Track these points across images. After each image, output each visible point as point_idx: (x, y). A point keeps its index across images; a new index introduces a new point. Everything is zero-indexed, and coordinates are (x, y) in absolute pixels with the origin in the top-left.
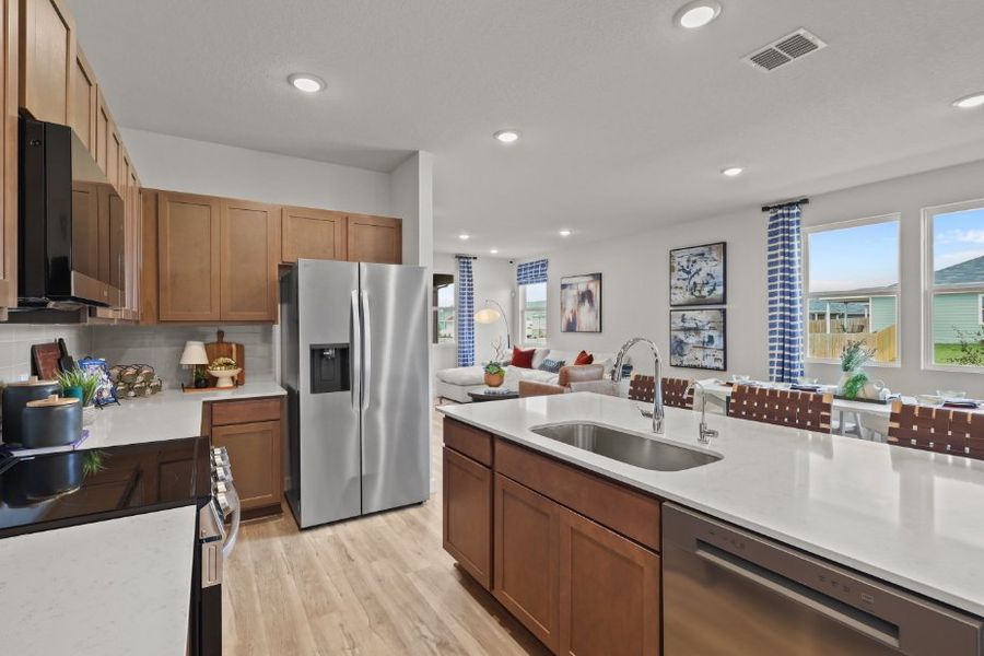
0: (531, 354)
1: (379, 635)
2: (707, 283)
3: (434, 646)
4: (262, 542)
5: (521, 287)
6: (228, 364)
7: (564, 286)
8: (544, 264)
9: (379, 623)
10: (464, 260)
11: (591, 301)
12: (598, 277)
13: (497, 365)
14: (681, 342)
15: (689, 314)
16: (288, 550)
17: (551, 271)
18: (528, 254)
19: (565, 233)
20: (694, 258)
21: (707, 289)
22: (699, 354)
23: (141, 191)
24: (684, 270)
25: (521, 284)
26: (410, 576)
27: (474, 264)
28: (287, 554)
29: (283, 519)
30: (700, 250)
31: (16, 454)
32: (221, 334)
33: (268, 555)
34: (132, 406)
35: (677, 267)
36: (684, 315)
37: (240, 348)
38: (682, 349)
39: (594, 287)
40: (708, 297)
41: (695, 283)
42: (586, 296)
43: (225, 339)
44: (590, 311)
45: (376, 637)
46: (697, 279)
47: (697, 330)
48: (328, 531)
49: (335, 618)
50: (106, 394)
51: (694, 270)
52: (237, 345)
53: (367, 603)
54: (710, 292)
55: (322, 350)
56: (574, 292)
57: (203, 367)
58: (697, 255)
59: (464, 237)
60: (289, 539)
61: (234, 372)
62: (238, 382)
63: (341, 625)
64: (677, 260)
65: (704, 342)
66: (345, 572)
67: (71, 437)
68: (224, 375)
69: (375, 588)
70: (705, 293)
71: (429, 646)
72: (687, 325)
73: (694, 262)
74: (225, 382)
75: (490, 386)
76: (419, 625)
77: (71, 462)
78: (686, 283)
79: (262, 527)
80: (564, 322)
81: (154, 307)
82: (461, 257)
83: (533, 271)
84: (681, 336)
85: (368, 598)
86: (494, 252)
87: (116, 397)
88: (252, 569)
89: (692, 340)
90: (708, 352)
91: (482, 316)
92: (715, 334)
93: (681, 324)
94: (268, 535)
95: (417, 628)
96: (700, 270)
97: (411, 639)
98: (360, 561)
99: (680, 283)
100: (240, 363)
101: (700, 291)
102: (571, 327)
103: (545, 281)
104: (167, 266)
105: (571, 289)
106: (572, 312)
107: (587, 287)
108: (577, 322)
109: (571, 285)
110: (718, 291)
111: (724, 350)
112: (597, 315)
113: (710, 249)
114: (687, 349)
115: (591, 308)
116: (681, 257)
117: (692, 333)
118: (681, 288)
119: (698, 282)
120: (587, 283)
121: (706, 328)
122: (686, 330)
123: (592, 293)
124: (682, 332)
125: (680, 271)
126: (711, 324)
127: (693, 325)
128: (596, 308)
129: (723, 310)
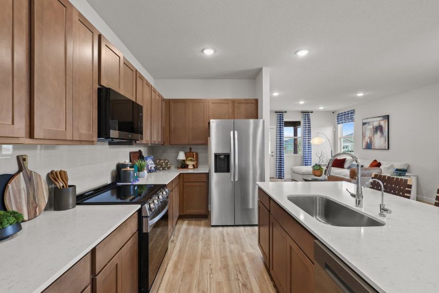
0: (344, 161)
1: (222, 272)
3: (241, 284)
4: (197, 227)
5: (339, 125)
6: (191, 160)
7: (364, 124)
8: (353, 112)
9: (224, 268)
10: (306, 114)
11: (382, 131)
12: (387, 117)
13: (319, 166)
16: (204, 232)
17: (356, 116)
18: (342, 107)
19: (360, 95)
23: (163, 100)
25: (339, 123)
26: (244, 254)
27: (311, 115)
28: (203, 233)
29: (206, 221)
31: (118, 184)
32: (190, 149)
33: (197, 232)
34: (161, 173)
37: (197, 154)
39: (384, 124)
42: (379, 129)
43: (192, 151)
44: (381, 137)
45: (220, 273)
48: (220, 229)
49: (209, 261)
50: (153, 168)
52: (196, 153)
53: (223, 259)
55: (220, 156)
56: (371, 127)
57: (184, 161)
59: (302, 103)
60: (206, 228)
61: (194, 163)
62: (195, 167)
63: (210, 265)
66: (220, 245)
67: (132, 181)
68: (190, 164)
69: (228, 254)
71: (239, 283)
74: (191, 167)
75: (316, 176)
76: (238, 274)
77: (132, 187)
79: (199, 222)
80: (364, 144)
81: (169, 139)
82: (304, 112)
83: (346, 116)
85: (224, 257)
86: (321, 108)
87: (156, 169)
88: (190, 236)
91: (315, 141)
94: (200, 225)
95: (238, 275)
97: (233, 278)
98: (227, 243)
100: (197, 160)
102: (369, 146)
103: (353, 121)
104: (173, 125)
105: (368, 125)
106: (369, 138)
107: (379, 123)
108: (373, 143)
109: (369, 123)
112: (385, 139)
115: (382, 135)
120: (379, 121)
123: (383, 127)
128: (385, 135)
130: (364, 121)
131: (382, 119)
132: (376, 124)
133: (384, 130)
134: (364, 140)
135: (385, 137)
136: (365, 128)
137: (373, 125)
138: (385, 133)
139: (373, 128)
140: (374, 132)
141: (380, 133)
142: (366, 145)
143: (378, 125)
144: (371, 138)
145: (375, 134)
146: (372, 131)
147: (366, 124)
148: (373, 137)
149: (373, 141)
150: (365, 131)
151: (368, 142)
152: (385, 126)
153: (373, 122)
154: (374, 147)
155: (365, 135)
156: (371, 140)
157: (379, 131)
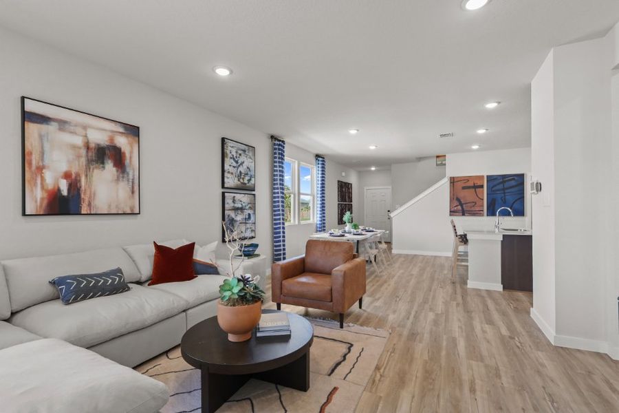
2: (247, 174)
7: (36, 119)
11: (119, 166)
14: (233, 219)
15: (238, 197)
20: (240, 152)
21: (247, 178)
22: (243, 228)
24: (234, 159)
30: (243, 147)
35: (228, 152)
36: (234, 197)
38: (233, 226)
40: (247, 184)
41: (240, 172)
42: (110, 154)
46: (241, 169)
47: (242, 209)
51: (240, 161)
54: (249, 180)
58: (242, 150)
64: (230, 148)
65: (246, 219)
70: (246, 181)
72: (236, 205)
73: (240, 155)
78: (235, 170)
80: (38, 195)
84: (232, 214)
89: (239, 218)
90: (248, 226)
92: (251, 212)
93: (232, 205)
96: (243, 162)
99: (231, 169)
101: (243, 179)
105: (60, 129)
106: (67, 176)
107: (112, 140)
108: (85, 197)
109: (62, 124)
110: (252, 182)
111: (255, 223)
112: (133, 187)
113: (249, 149)
114: (236, 225)
115: (121, 175)
116: (232, 147)
117: (240, 212)
118: (232, 173)
119: (243, 171)
120: (110, 134)
121: (247, 208)
122: (236, 209)
123: (124, 153)
124: (233, 211)
125: (231, 158)
126: (249, 205)
127: (240, 206)
128: (131, 177)
129: (254, 195)
130: (31, 106)
131: (121, 130)
132: (99, 137)
133: (127, 162)
134: (39, 181)
135: (133, 183)
136: (41, 137)
137: (86, 136)
138: (132, 172)
139: (84, 146)
140: (92, 161)
141: (114, 169)
142: (45, 202)
143: (108, 143)
144: (73, 176)
145: (96, 168)
146: (79, 157)
147: (48, 124)
148: (86, 176)
149: (85, 190)
150: (42, 147)
151: (59, 190)
152: (131, 152)
153: (85, 128)
154: (90, 210)
155: (41, 164)
156: (74, 186)
157: (110, 161)
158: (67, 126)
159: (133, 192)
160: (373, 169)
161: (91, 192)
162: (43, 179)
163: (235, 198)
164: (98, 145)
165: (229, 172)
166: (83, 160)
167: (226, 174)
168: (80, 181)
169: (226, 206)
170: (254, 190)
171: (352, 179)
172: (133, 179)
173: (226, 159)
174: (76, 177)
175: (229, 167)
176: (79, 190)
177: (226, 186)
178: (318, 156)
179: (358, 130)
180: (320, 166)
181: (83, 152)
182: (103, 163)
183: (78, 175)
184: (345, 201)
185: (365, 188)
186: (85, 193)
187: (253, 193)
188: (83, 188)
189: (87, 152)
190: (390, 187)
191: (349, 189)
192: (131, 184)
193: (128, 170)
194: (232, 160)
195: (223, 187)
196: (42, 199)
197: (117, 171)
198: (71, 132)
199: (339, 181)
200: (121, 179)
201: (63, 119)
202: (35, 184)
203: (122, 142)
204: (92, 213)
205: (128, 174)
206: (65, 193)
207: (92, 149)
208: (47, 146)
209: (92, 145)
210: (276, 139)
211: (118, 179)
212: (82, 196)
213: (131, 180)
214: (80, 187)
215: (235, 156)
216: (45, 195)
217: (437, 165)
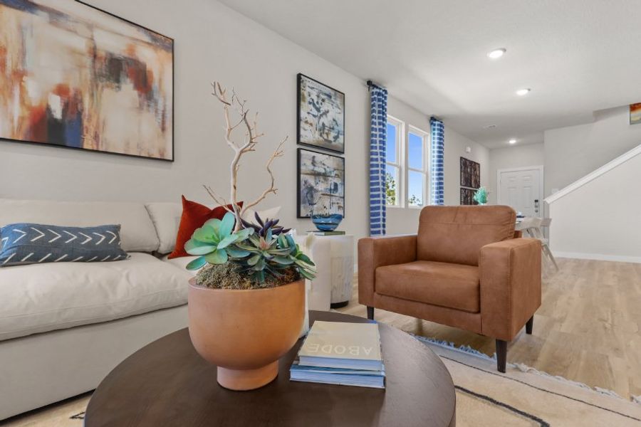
2: (333, 129)
11: (143, 89)
12: (167, 44)
14: (312, 187)
15: (320, 157)
20: (323, 97)
21: (333, 134)
22: (327, 201)
24: (314, 105)
30: (328, 91)
35: (306, 94)
36: (314, 157)
38: (312, 196)
39: (154, 61)
40: (333, 143)
41: (323, 124)
42: (126, 70)
46: (323, 120)
47: (325, 176)
51: (323, 110)
54: (336, 138)
58: (326, 94)
64: (308, 89)
65: (331, 190)
70: (331, 138)
72: (317, 169)
73: (323, 100)
78: (316, 120)
84: (311, 181)
89: (321, 187)
90: (334, 200)
92: (338, 181)
93: (311, 167)
96: (328, 112)
99: (310, 119)
101: (327, 134)
102: (55, 133)
105: (52, 23)
106: (61, 91)
107: (131, 50)
108: (89, 125)
109: (55, 16)
110: (341, 140)
111: (344, 198)
112: (163, 122)
113: (335, 94)
114: (317, 196)
115: (146, 103)
116: (312, 88)
117: (322, 179)
118: (311, 124)
119: (326, 124)
120: (130, 42)
121: (333, 175)
122: (316, 174)
123: (151, 73)
124: (313, 177)
125: (310, 103)
126: (336, 172)
127: (323, 171)
128: (160, 107)
129: (343, 158)
131: (147, 39)
132: (113, 42)
133: (155, 85)
134: (17, 92)
135: (164, 116)
136: (20, 28)
137: (92, 39)
138: (163, 101)
139: (90, 52)
140: (101, 75)
141: (136, 93)
142: (26, 124)
143: (126, 55)
144: (72, 93)
145: (108, 86)
146: (81, 67)
147: (32, 13)
148: (92, 95)
149: (90, 116)
150: (23, 44)
151: (48, 109)
152: (161, 73)
153: (91, 26)
154: (97, 145)
155: (20, 67)
156: (73, 106)
157: (128, 80)
158: (62, 20)
159: (163, 129)
160: (513, 142)
161: (98, 118)
162: (22, 90)
163: (316, 159)
164: (111, 54)
165: (306, 122)
166: (87, 73)
167: (302, 124)
168: (81, 101)
169: (303, 168)
170: (343, 153)
171: (480, 157)
172: (164, 112)
173: (302, 103)
174: (75, 95)
175: (307, 115)
176: (80, 114)
177: (302, 140)
178: (433, 119)
179: (504, 50)
180: (436, 132)
181: (88, 61)
182: (118, 81)
183: (78, 93)
184: (471, 186)
185: (499, 171)
186: (89, 120)
187: (342, 156)
188: (86, 112)
189: (94, 62)
190: (542, 167)
191: (475, 170)
192: (160, 117)
193: (156, 96)
194: (311, 106)
195: (298, 142)
196: (22, 119)
197: (140, 96)
198: (70, 30)
199: (461, 158)
200: (145, 108)
201: (55, 8)
202: (11, 95)
203: (149, 57)
204: (101, 149)
205: (156, 103)
206: (58, 114)
207: (101, 58)
208: (30, 44)
209: (101, 53)
210: (375, 86)
211: (141, 107)
212: (85, 123)
213: (160, 112)
214: (82, 110)
215: (315, 102)
216: (27, 113)
217: (632, 123)
